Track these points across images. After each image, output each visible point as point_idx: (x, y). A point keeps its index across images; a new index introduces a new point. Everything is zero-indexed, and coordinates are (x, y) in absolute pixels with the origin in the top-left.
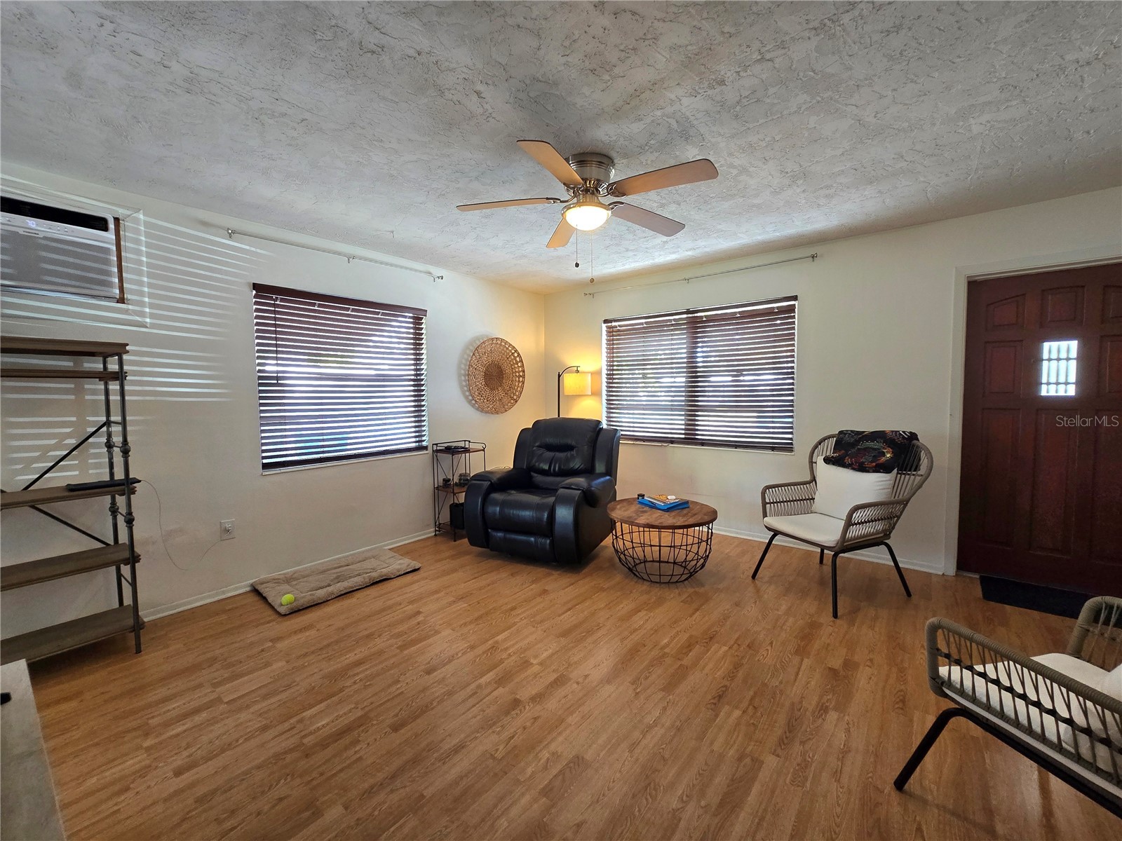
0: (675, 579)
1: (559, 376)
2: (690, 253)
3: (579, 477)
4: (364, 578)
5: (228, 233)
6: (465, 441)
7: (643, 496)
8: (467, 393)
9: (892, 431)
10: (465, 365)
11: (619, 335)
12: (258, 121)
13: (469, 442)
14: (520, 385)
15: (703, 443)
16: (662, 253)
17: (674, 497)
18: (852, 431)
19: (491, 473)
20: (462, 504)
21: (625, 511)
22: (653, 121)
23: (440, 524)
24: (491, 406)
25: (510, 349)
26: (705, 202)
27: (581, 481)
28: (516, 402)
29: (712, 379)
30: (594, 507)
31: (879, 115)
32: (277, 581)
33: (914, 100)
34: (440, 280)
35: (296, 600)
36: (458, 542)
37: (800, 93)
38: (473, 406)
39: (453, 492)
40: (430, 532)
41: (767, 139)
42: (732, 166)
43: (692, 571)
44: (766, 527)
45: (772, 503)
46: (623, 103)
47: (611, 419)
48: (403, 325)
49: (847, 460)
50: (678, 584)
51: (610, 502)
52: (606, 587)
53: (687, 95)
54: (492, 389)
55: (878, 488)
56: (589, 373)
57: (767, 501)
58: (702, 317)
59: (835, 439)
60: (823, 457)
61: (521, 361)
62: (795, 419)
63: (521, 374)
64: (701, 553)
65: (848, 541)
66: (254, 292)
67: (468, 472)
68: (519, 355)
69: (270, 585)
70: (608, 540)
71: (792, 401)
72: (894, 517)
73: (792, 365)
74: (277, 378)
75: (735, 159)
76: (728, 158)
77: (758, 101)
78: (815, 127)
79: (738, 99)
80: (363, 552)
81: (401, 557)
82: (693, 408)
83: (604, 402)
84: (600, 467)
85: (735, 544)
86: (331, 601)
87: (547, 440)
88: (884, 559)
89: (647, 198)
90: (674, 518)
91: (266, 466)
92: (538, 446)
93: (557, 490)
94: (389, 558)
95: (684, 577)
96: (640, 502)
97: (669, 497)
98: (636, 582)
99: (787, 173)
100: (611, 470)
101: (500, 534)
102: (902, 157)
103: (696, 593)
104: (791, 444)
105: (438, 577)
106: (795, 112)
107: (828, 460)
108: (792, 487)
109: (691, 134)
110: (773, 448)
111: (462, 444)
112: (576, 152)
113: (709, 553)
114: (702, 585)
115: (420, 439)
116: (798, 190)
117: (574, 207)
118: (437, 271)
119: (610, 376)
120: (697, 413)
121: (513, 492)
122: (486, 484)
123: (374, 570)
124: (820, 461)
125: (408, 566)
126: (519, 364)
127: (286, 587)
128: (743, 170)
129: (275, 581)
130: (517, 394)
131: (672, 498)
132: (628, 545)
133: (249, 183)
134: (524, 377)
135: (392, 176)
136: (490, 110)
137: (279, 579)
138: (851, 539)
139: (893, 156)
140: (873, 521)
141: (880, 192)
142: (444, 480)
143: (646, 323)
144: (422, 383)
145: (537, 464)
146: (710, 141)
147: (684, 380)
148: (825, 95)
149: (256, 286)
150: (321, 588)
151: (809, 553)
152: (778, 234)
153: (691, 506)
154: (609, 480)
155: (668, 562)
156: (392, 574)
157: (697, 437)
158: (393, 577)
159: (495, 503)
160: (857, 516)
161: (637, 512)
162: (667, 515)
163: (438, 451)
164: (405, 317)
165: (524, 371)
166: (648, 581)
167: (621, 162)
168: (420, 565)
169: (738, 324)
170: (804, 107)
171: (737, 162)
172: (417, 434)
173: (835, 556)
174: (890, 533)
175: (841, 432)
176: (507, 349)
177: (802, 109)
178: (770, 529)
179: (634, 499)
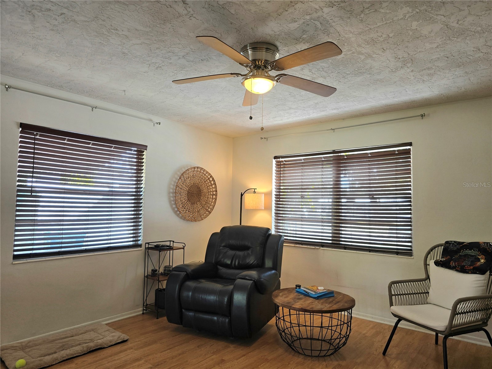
0: (323, 353)
1: (242, 195)
2: (335, 111)
3: (252, 271)
4: (83, 347)
5: (6, 87)
6: (170, 241)
7: (300, 286)
8: (174, 206)
9: (485, 243)
10: (174, 185)
11: (285, 167)
12: (31, 13)
13: (173, 242)
14: (213, 201)
15: (345, 247)
16: (315, 111)
17: (322, 288)
18: (455, 242)
19: (187, 265)
20: (164, 289)
21: (285, 298)
22: (304, 23)
23: (147, 305)
24: (191, 216)
25: (207, 175)
26: (344, 77)
27: (253, 273)
28: (210, 213)
29: (356, 200)
30: (262, 294)
31: (460, 22)
32: (14, 348)
33: (483, 13)
34: (158, 125)
35: (27, 364)
36: (160, 319)
37: (404, 6)
38: (178, 215)
39: (158, 280)
40: (139, 311)
41: (384, 36)
42: (360, 53)
43: (336, 347)
44: (393, 314)
45: (397, 295)
46: (283, 10)
47: (278, 228)
48: (129, 155)
49: (452, 264)
50: (326, 358)
51: (275, 290)
52: (269, 358)
53: (327, 6)
54: (193, 204)
55: (476, 285)
56: (262, 193)
57: (393, 293)
58: (343, 156)
59: (443, 247)
60: (434, 261)
61: (215, 184)
62: (413, 231)
63: (214, 193)
64: (343, 333)
65: (454, 327)
66: (21, 129)
67: (171, 264)
68: (213, 179)
69: (9, 351)
70: (273, 321)
71: (410, 218)
72: (489, 309)
73: (410, 192)
74: (32, 191)
75: (363, 49)
76: (357, 48)
77: (376, 11)
78: (417, 29)
79: (362, 9)
80: (85, 326)
81: (114, 331)
82: (338, 221)
83: (273, 215)
84: (268, 263)
85: (371, 326)
86: (55, 366)
87: (231, 242)
88: (482, 341)
89: (303, 73)
90: (322, 305)
91: (16, 257)
92: (224, 246)
93: (235, 280)
94: (105, 331)
95: (330, 352)
96: (297, 291)
97: (319, 288)
98: (293, 355)
99: (399, 58)
100: (277, 266)
101: (191, 314)
102: (479, 50)
103: (340, 365)
104: (411, 250)
105: (142, 348)
106: (402, 19)
107: (437, 263)
108: (412, 283)
109: (331, 31)
110: (397, 252)
111: (168, 243)
112: (252, 42)
113: (350, 333)
114: (344, 359)
115: (136, 239)
116: (408, 70)
117: (250, 78)
118: (156, 119)
119: (278, 197)
120: (341, 225)
121: (203, 281)
122: (183, 274)
123: (92, 340)
124: (432, 263)
125: (119, 337)
126: (213, 186)
127: (21, 353)
128: (369, 56)
129: (13, 348)
130: (211, 207)
131: (321, 288)
132: (288, 325)
133: (23, 54)
134: (216, 195)
135: (124, 53)
136: (192, 12)
137: (16, 347)
138: (457, 326)
139: (473, 49)
140: (473, 312)
141: (466, 72)
142: (152, 270)
143: (304, 159)
144: (141, 197)
145: (222, 260)
146: (344, 37)
147: (331, 200)
148: (422, 8)
149: (22, 125)
150: (49, 355)
151: (427, 335)
152: (396, 100)
153: (335, 295)
154: (274, 274)
155: (318, 340)
156: (105, 344)
157: (341, 243)
158: (106, 346)
159: (189, 289)
160: (460, 307)
161: (294, 299)
162: (316, 302)
163: (149, 248)
164: (131, 150)
165: (216, 191)
166: (302, 354)
167: (284, 49)
168: (128, 337)
169: (369, 161)
170: (408, 16)
171: (364, 51)
172: (135, 235)
173: (446, 338)
174: (487, 321)
175: (447, 242)
176: (205, 175)
177: (407, 17)
178: (395, 316)
179: (293, 289)
